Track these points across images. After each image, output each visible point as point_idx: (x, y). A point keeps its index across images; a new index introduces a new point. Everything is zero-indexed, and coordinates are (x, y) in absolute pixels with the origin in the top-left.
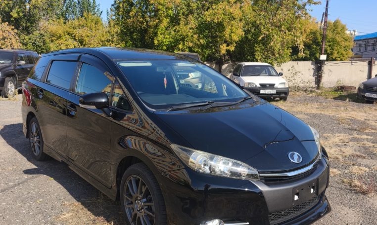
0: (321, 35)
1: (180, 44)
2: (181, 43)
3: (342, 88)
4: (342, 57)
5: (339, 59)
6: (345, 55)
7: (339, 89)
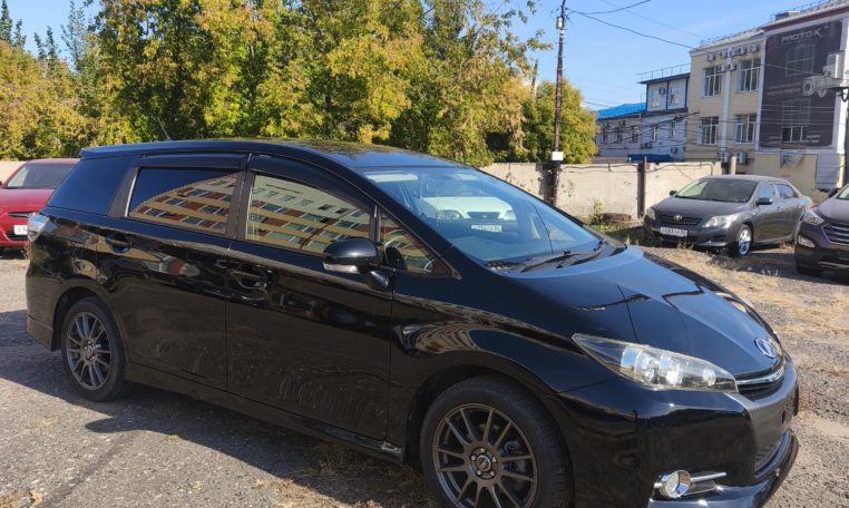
0: (538, 109)
1: (268, 123)
2: (272, 122)
3: (606, 219)
4: (578, 155)
5: (573, 159)
6: (583, 151)
7: (600, 221)
